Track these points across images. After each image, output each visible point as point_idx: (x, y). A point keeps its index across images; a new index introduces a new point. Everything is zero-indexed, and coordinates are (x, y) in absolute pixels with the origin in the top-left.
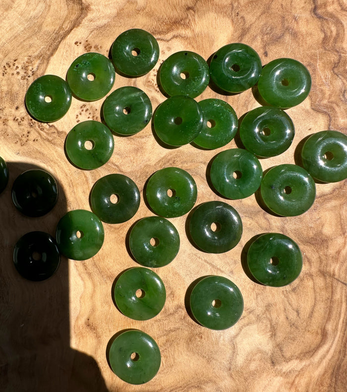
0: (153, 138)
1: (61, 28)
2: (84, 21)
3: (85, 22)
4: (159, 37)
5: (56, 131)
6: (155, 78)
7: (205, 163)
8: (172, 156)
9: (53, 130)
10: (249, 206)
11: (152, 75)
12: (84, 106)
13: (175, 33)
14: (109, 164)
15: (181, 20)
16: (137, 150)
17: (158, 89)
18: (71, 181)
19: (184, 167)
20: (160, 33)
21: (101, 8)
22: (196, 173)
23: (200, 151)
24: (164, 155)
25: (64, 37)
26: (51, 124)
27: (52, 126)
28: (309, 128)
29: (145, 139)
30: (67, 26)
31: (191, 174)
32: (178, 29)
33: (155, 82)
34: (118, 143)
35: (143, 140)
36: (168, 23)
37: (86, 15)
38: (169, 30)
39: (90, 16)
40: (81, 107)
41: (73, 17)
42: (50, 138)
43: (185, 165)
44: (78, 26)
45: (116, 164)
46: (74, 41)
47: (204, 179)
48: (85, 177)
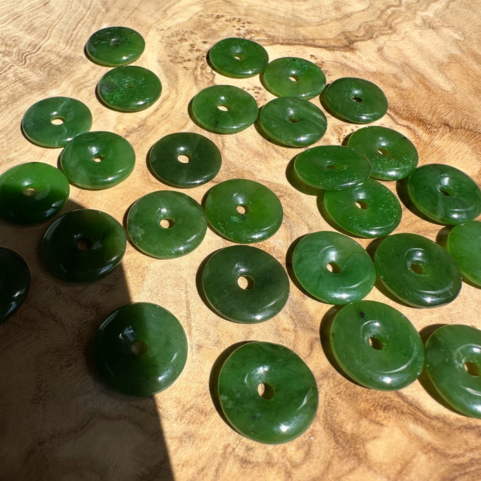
0: (287, 162)
1: (313, 40)
2: (339, 52)
3: (338, 54)
4: (393, 115)
5: (211, 79)
6: (350, 132)
7: (310, 229)
8: (285, 191)
9: (210, 77)
10: (308, 312)
11: (350, 128)
12: (260, 89)
13: (412, 126)
14: (219, 138)
15: (429, 125)
16: (258, 154)
17: (342, 140)
18: (170, 114)
19: (286, 210)
20: (396, 113)
21: (364, 58)
22: (290, 226)
23: (319, 215)
24: (278, 182)
25: (310, 45)
26: (214, 72)
27: (214, 75)
29: (278, 155)
30: (321, 43)
31: (283, 221)
32: (419, 126)
33: (347, 134)
34: (250, 134)
35: (275, 154)
36: (415, 115)
37: (346, 51)
38: (407, 119)
39: (348, 54)
40: (256, 87)
41: (333, 44)
42: (199, 78)
43: (289, 210)
44: (330, 50)
45: (225, 144)
46: (313, 54)
47: (291, 237)
48: (186, 124)
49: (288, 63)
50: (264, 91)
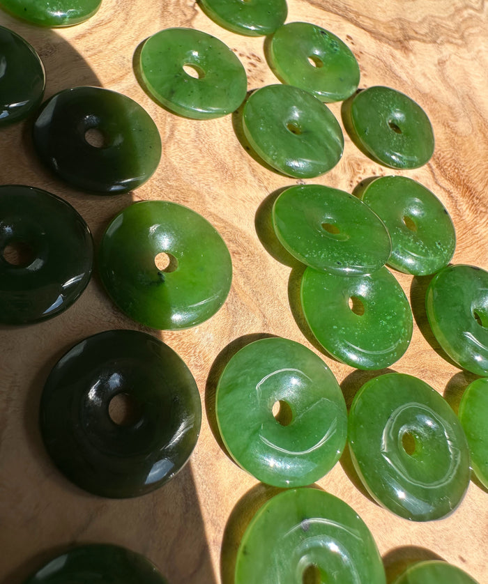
0: (264, 195)
1: (358, 14)
2: (386, 45)
3: (386, 48)
4: (434, 167)
5: (189, 17)
6: (369, 175)
7: (265, 325)
8: (246, 244)
9: (189, 13)
10: (216, 485)
11: (372, 169)
12: (259, 60)
13: (455, 193)
14: (169, 119)
15: (477, 198)
16: (222, 167)
17: (355, 184)
18: (100, 52)
19: (237, 280)
20: (439, 166)
21: (418, 68)
22: (235, 312)
23: (286, 303)
24: (240, 227)
25: (351, 21)
26: (197, 8)
27: (196, 12)
28: (464, 556)
29: (253, 179)
30: (368, 23)
31: (227, 300)
32: (463, 196)
33: (364, 177)
34: (221, 129)
35: (249, 177)
36: (462, 178)
37: (397, 49)
38: (451, 180)
39: (398, 54)
40: (253, 55)
41: (382, 30)
42: (171, 9)
43: (241, 281)
44: (375, 38)
45: (176, 133)
46: (350, 35)
47: (231, 332)
48: (122, 77)
49: (314, 34)
50: (263, 65)
